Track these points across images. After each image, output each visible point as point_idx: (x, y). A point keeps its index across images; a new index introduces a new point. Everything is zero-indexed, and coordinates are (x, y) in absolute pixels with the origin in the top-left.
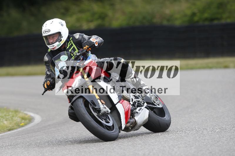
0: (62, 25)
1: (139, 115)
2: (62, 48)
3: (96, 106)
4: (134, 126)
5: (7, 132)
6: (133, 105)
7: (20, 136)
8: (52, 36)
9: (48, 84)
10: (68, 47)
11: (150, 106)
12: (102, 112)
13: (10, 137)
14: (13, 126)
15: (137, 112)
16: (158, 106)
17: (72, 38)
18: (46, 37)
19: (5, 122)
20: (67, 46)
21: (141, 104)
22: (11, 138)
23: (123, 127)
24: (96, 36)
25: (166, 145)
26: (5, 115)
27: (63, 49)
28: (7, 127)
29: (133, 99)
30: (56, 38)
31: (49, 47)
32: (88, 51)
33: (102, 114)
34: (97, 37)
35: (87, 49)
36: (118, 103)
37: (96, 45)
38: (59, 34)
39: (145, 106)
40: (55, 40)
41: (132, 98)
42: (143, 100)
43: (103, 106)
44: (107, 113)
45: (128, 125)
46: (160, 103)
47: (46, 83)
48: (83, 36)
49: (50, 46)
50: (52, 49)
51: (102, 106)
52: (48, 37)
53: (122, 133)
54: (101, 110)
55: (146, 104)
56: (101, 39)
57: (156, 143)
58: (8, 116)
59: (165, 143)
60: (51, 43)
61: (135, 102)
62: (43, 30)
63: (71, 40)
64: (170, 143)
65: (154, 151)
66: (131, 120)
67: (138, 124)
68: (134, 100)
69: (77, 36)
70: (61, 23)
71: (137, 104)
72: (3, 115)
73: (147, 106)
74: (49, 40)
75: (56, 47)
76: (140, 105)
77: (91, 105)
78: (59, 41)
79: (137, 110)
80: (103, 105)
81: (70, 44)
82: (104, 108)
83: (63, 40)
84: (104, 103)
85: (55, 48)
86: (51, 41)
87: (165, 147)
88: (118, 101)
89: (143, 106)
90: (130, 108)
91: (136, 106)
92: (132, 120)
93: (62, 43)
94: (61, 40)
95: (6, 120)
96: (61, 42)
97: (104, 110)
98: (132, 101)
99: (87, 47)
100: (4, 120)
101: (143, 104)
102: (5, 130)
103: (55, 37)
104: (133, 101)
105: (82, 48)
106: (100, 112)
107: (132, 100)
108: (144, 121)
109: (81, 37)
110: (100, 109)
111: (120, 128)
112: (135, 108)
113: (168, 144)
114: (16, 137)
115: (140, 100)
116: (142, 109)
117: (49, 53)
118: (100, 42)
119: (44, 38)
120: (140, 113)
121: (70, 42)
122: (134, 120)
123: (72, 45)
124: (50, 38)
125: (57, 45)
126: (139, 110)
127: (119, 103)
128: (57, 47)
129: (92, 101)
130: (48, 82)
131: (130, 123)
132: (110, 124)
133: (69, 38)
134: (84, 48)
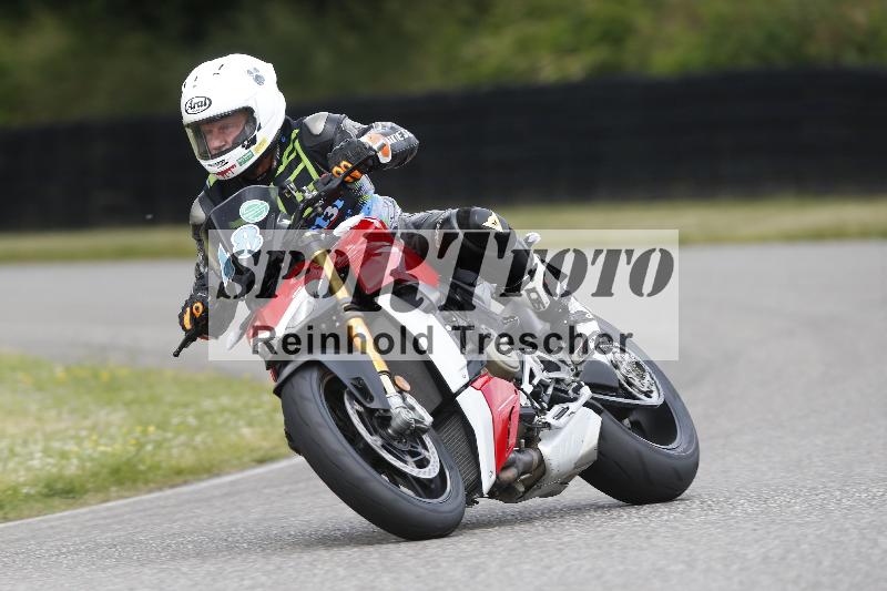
0: (259, 80)
1: (555, 435)
2: (260, 170)
3: (372, 399)
4: (537, 479)
5: (253, 467)
6: (535, 396)
7: (302, 485)
8: (220, 124)
9: (198, 315)
10: (281, 169)
11: (607, 398)
12: (396, 423)
13: (265, 487)
14: (274, 448)
15: (548, 425)
16: (646, 401)
17: (297, 131)
18: (197, 126)
19: (246, 431)
20: (280, 163)
21: (566, 392)
22: (267, 491)
23: (487, 480)
24: (389, 124)
25: (847, 526)
26: (247, 406)
27: (261, 174)
28: (252, 451)
29: (536, 371)
30: (233, 134)
31: (207, 168)
32: (347, 182)
33: (394, 431)
34: (392, 128)
35: (345, 177)
36: (466, 386)
37: (385, 159)
38: (247, 114)
39: (583, 400)
40: (230, 140)
41: (531, 370)
42: (577, 375)
43: (400, 400)
44: (419, 428)
45: (510, 474)
46: (654, 388)
47: (188, 309)
48: (339, 122)
49: (212, 162)
50: (219, 174)
51: (395, 401)
52: (205, 128)
53: (485, 505)
54: (390, 418)
55: (586, 392)
56: (408, 134)
57: (813, 518)
58: (257, 407)
59: (845, 516)
60: (214, 152)
61: (543, 385)
62: (184, 100)
63: (296, 138)
64: (863, 518)
65: (804, 546)
66: (520, 456)
67: (555, 472)
68: (541, 376)
69: (318, 123)
70: (258, 71)
71: (550, 391)
72: (239, 404)
73: (592, 398)
74: (208, 137)
75: (233, 167)
76: (561, 396)
77: (352, 397)
78: (246, 143)
79: (549, 417)
80: (404, 399)
81: (290, 153)
82: (405, 407)
83: (264, 141)
84: (408, 387)
85: (229, 169)
86: (215, 143)
87: (847, 530)
88: (467, 379)
89: (575, 400)
90: (517, 408)
91: (546, 399)
92: (528, 457)
93: (258, 151)
94: (253, 141)
95: (250, 424)
96: (252, 148)
97: (406, 415)
98: (530, 382)
99: (346, 167)
100: (241, 423)
101: (577, 390)
102: (246, 459)
103: (230, 130)
104: (535, 382)
105: (329, 170)
106: (388, 425)
107: (532, 376)
108: (582, 458)
109: (331, 129)
110: (387, 411)
111: (474, 487)
112: (543, 408)
113: (858, 521)
114: (286, 488)
115: (565, 374)
116: (568, 412)
117: (210, 192)
118: (404, 146)
119: (190, 132)
120: (559, 428)
121: (290, 147)
122: (535, 456)
123: (298, 160)
124: (211, 132)
125: (237, 160)
126: (559, 416)
127: (470, 388)
128: (238, 165)
129: (358, 379)
130: (199, 304)
131: (517, 467)
132: (430, 472)
133: (286, 129)
134: (336, 169)
